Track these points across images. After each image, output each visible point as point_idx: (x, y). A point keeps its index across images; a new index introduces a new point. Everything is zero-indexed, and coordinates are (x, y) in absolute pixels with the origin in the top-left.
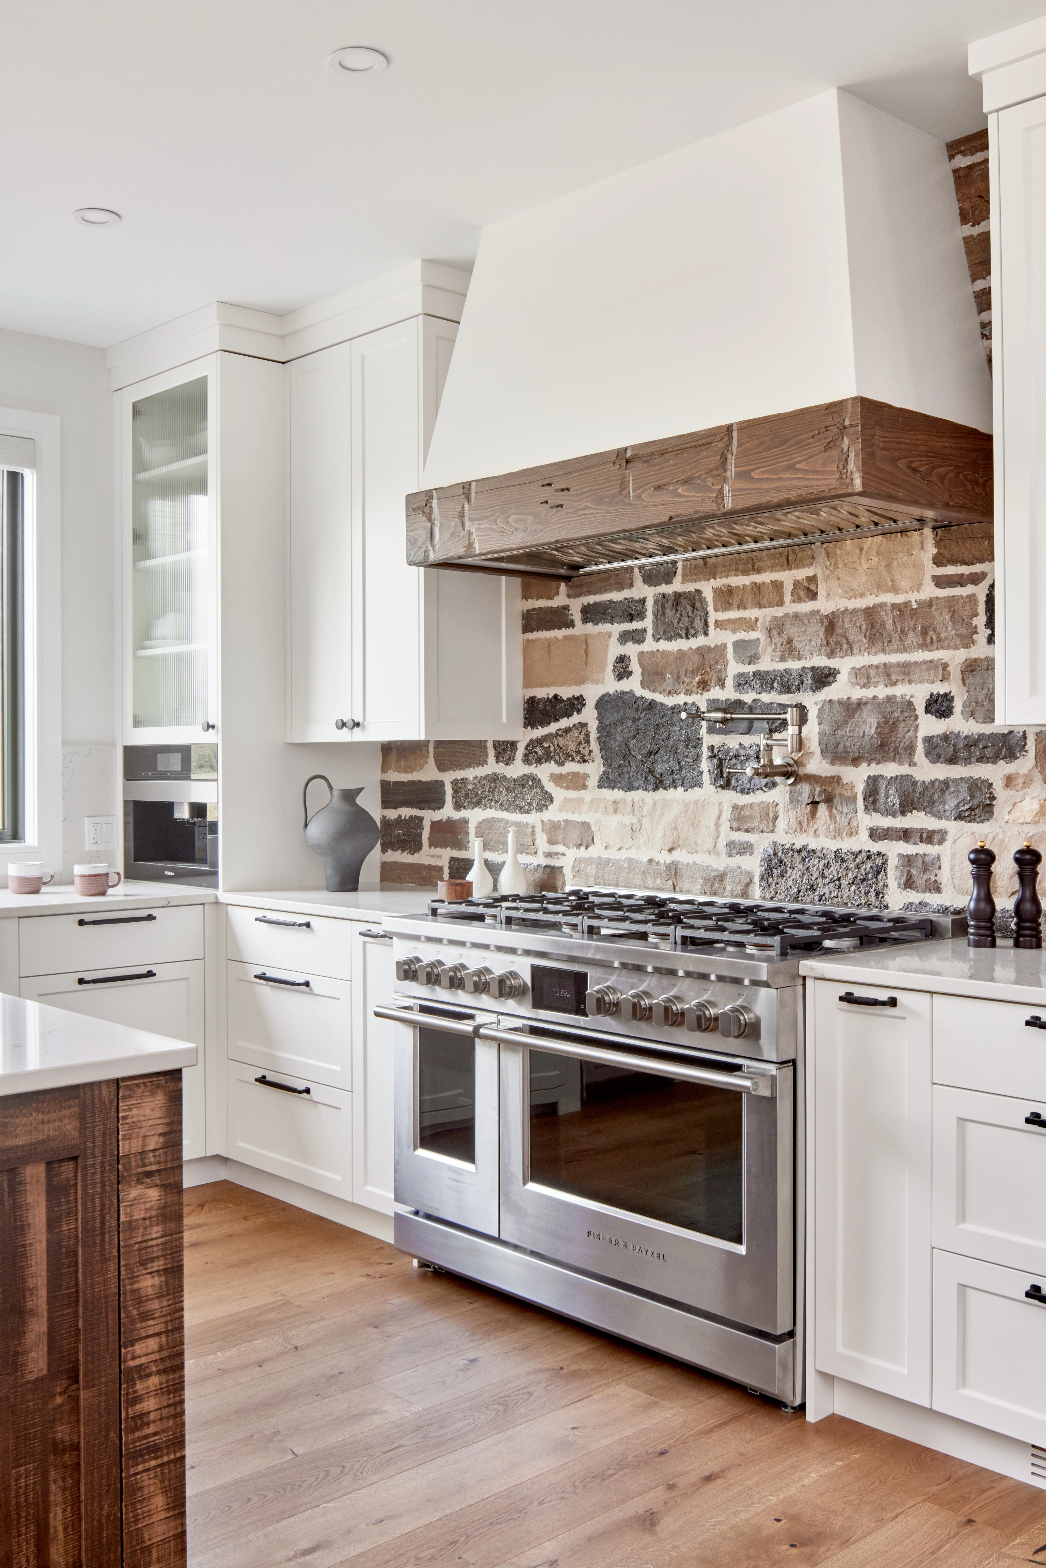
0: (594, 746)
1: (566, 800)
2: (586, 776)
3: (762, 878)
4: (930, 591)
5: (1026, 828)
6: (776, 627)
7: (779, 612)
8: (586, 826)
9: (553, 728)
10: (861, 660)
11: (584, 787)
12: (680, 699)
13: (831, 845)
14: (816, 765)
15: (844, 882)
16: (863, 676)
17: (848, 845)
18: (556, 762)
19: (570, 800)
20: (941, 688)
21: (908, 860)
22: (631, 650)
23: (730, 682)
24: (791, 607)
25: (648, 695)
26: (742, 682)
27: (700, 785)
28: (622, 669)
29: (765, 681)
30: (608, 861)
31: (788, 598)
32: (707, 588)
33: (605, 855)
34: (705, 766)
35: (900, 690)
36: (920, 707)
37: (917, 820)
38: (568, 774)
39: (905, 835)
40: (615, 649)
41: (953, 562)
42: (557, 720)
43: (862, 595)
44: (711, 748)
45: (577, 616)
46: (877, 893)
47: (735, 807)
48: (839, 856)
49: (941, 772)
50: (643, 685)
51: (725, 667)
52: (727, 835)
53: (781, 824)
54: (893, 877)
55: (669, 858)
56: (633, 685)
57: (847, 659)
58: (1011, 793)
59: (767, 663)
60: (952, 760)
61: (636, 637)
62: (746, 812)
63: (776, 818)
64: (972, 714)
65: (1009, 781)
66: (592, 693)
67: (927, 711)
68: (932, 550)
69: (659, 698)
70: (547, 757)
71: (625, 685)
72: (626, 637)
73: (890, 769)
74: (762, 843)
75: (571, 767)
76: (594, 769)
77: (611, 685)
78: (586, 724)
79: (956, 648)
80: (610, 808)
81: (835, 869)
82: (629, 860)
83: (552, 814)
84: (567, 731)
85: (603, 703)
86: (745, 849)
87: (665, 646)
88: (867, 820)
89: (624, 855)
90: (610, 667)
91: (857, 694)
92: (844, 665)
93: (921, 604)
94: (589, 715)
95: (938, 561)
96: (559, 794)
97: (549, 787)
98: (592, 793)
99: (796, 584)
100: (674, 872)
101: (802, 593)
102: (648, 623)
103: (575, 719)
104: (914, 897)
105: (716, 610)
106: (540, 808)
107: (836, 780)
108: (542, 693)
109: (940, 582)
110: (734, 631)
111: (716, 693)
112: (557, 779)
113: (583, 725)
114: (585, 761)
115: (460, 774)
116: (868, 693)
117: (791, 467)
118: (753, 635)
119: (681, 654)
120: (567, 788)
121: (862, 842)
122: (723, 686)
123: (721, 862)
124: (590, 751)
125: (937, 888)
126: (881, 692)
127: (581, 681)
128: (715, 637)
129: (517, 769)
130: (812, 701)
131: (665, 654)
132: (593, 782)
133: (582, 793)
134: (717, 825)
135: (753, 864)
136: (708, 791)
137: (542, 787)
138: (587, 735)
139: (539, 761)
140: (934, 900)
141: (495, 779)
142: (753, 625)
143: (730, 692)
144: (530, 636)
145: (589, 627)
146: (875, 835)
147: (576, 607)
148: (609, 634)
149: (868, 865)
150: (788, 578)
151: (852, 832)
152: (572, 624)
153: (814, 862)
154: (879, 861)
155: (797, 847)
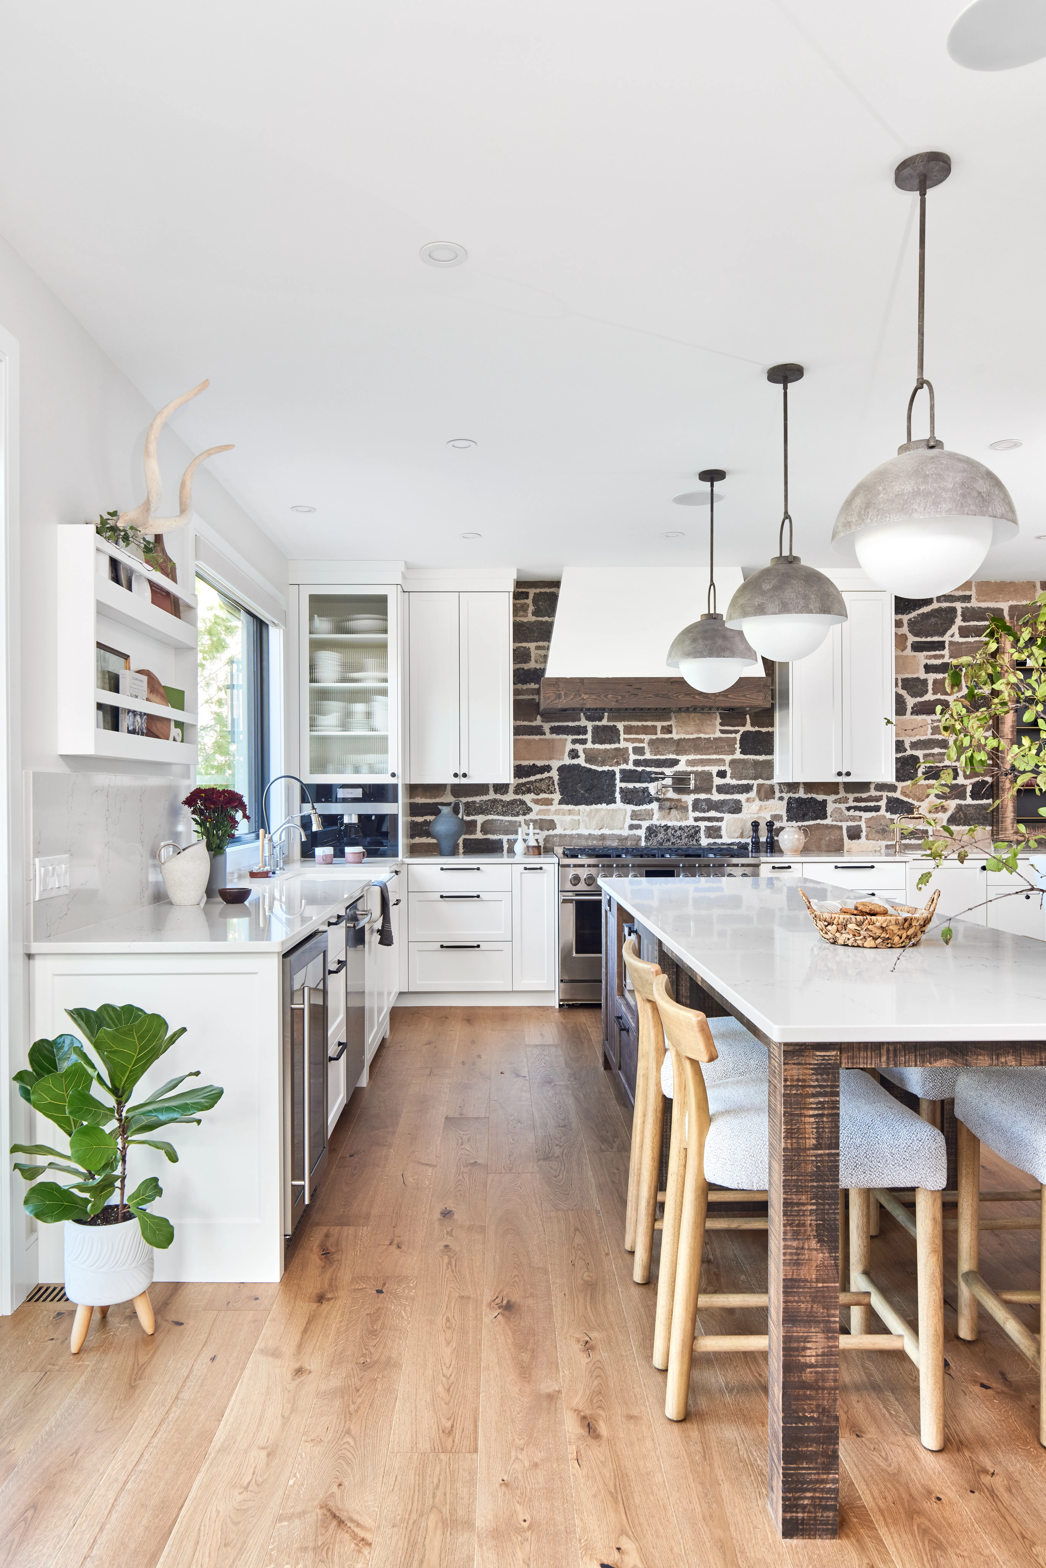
0: (557, 787)
1: (540, 810)
2: (552, 800)
3: (646, 837)
4: (718, 734)
5: (753, 815)
6: (651, 743)
7: (654, 737)
8: (552, 821)
9: (532, 778)
10: (691, 757)
11: (552, 804)
12: (606, 768)
13: (678, 824)
14: (671, 794)
15: (683, 837)
16: (692, 763)
17: (684, 823)
18: (535, 793)
19: (543, 810)
20: (722, 768)
21: (709, 828)
22: (579, 747)
23: (631, 762)
24: (660, 736)
25: (588, 766)
26: (637, 763)
27: (615, 802)
28: (574, 754)
29: (647, 763)
30: (565, 835)
31: (659, 732)
32: (620, 726)
33: (563, 833)
34: (618, 795)
35: (706, 768)
36: (714, 774)
37: (712, 814)
38: (542, 799)
39: (709, 819)
40: (569, 746)
41: (727, 725)
42: (534, 775)
43: (692, 734)
44: (621, 788)
45: (547, 731)
46: (696, 840)
47: (633, 811)
48: (680, 828)
49: (723, 797)
50: (586, 761)
51: (628, 757)
52: (629, 822)
53: (656, 816)
54: (702, 834)
55: (600, 832)
56: (581, 761)
57: (684, 756)
58: (747, 804)
59: (648, 756)
60: (727, 793)
61: (584, 742)
62: (638, 813)
63: (653, 815)
64: (734, 777)
65: (748, 800)
66: (555, 764)
67: (717, 776)
68: (719, 720)
69: (593, 767)
70: (529, 791)
71: (575, 762)
72: (574, 742)
73: (703, 796)
74: (645, 824)
75: (542, 796)
76: (557, 797)
77: (568, 761)
79: (728, 755)
80: (567, 813)
81: (678, 833)
82: (578, 834)
83: (532, 816)
84: (541, 780)
85: (561, 769)
86: (638, 827)
87: (597, 746)
88: (692, 815)
89: (574, 832)
90: (567, 753)
91: (689, 769)
92: (683, 759)
93: (715, 739)
94: (554, 774)
95: (721, 724)
96: (536, 808)
97: (530, 804)
98: (555, 806)
99: (663, 727)
100: (603, 837)
101: (665, 731)
102: (589, 736)
103: (546, 775)
104: (711, 841)
105: (624, 734)
106: (524, 814)
107: (679, 800)
108: (525, 763)
109: (722, 732)
110: (633, 743)
111: (624, 766)
112: (535, 801)
113: (551, 778)
114: (552, 793)
115: (470, 799)
116: (695, 769)
118: (641, 745)
119: (606, 751)
120: (542, 805)
121: (691, 822)
122: (627, 764)
123: (626, 832)
124: (555, 789)
125: (721, 837)
126: (700, 769)
127: (551, 759)
128: (623, 744)
129: (510, 797)
130: (668, 771)
131: (598, 750)
132: (556, 802)
133: (549, 807)
134: (625, 818)
135: (642, 833)
136: (619, 804)
137: (526, 805)
138: (553, 782)
139: (523, 793)
140: (719, 841)
141: (494, 801)
142: (642, 741)
143: (630, 766)
144: (517, 737)
145: (554, 736)
146: (696, 819)
147: (547, 727)
148: (566, 740)
149: (693, 831)
150: (659, 725)
151: (687, 819)
152: (544, 734)
153: (669, 830)
154: (697, 829)
155: (662, 825)
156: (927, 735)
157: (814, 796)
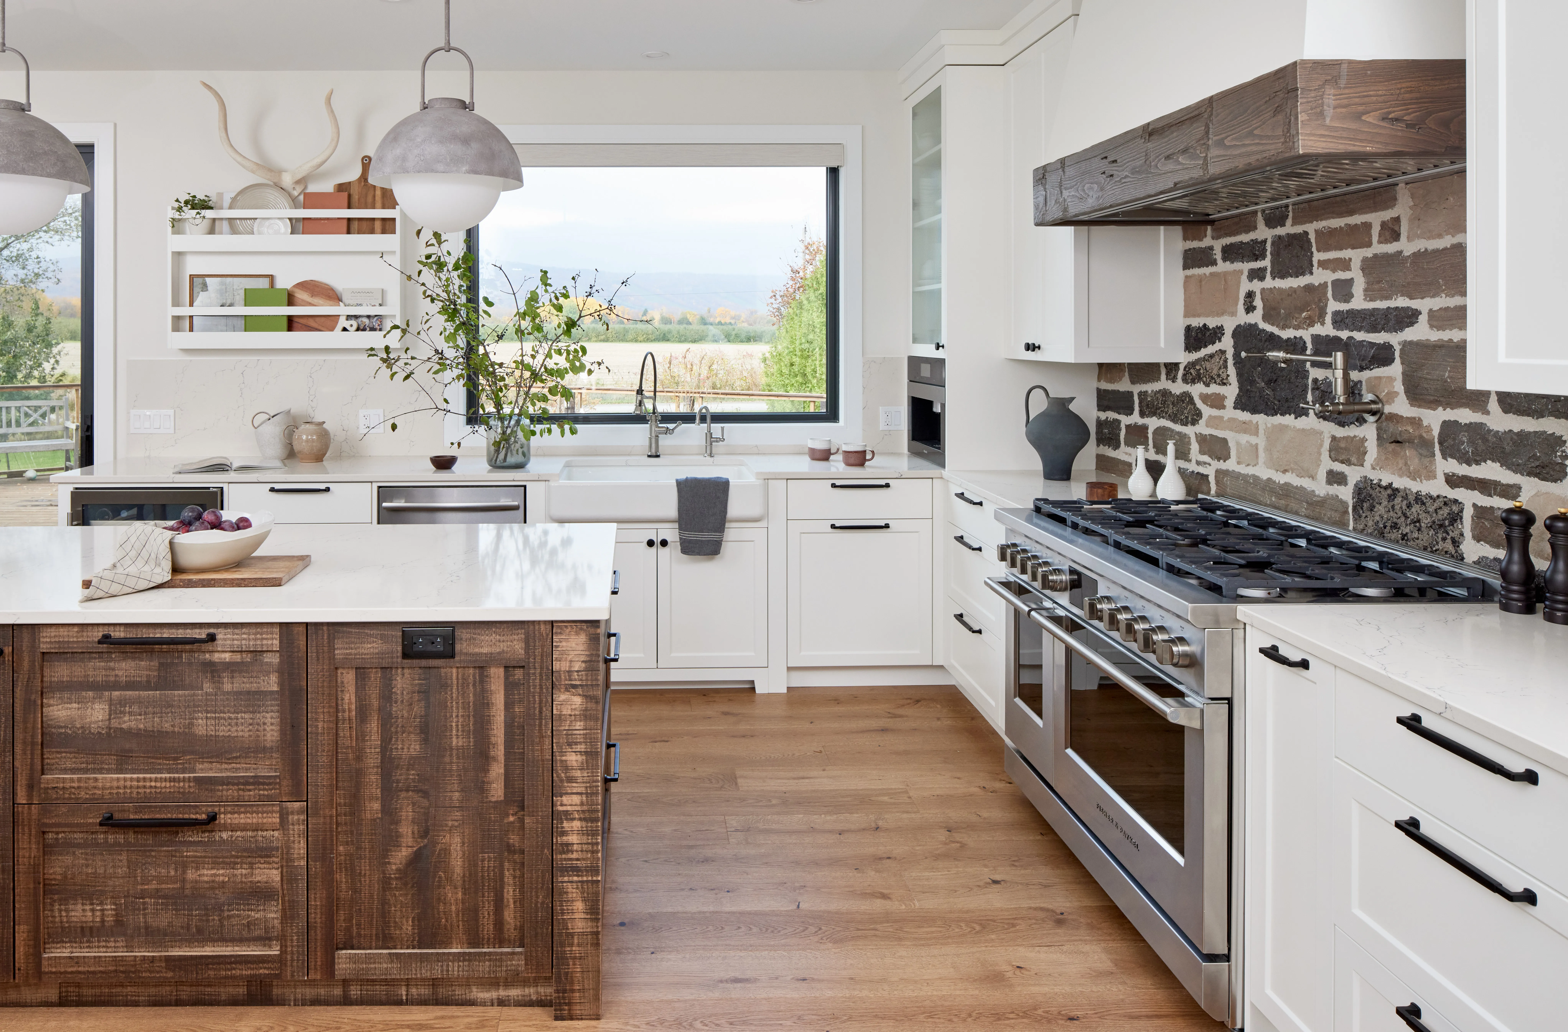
0: (1231, 370)
1: (1211, 417)
2: (1225, 397)
3: (1354, 509)
7: (1368, 252)
8: (1225, 441)
9: (1203, 353)
10: (1436, 302)
11: (1223, 407)
12: (1290, 332)
13: (1413, 486)
14: (1399, 405)
16: (1440, 320)
17: (1427, 488)
18: (1204, 383)
19: (1214, 417)
21: (1477, 511)
22: (1257, 286)
23: (1329, 319)
24: (1378, 248)
25: (1269, 328)
26: (1339, 320)
27: (1306, 413)
28: (1250, 303)
29: (1357, 319)
30: (1239, 473)
31: (1375, 238)
32: (1311, 230)
33: (1237, 468)
34: (1310, 397)
37: (1490, 471)
38: (1212, 394)
39: (1482, 486)
40: (1245, 286)
42: (1206, 346)
43: (1440, 236)
44: (1315, 381)
45: (1219, 256)
46: (1453, 540)
47: (1333, 438)
48: (1419, 499)
49: (1513, 423)
50: (1264, 318)
51: (1326, 305)
52: (1327, 463)
53: (1372, 458)
54: (1466, 525)
56: (1256, 318)
57: (1426, 300)
59: (1360, 302)
60: (1524, 413)
61: (1257, 275)
62: (1343, 445)
63: (1365, 453)
66: (1229, 324)
69: (1276, 330)
70: (1199, 378)
71: (1251, 318)
72: (1253, 274)
73: (1465, 415)
74: (1354, 475)
75: (1214, 388)
76: (1231, 391)
77: (1243, 318)
78: (1225, 351)
80: (1243, 427)
81: (1412, 510)
82: (1254, 476)
83: (1202, 427)
84: (1211, 356)
85: (1236, 334)
86: (1341, 479)
87: (1280, 283)
88: (1443, 465)
89: (1250, 470)
90: (1241, 302)
91: (1434, 336)
92: (1424, 306)
94: (1228, 344)
96: (1207, 411)
97: (1199, 404)
98: (1230, 412)
99: (1382, 225)
101: (1387, 233)
102: (1267, 262)
103: (1217, 346)
104: (1485, 550)
105: (1319, 251)
106: (1194, 422)
107: (1417, 421)
108: (1195, 322)
110: (1333, 270)
111: (1318, 329)
112: (1205, 398)
113: (1223, 352)
114: (1224, 384)
115: (1144, 388)
117: (1251, 134)
118: (1347, 275)
119: (1292, 291)
120: (1212, 406)
121: (1437, 487)
122: (1323, 322)
123: (1322, 489)
124: (1228, 376)
127: (1224, 312)
128: (1318, 276)
129: (1179, 387)
130: (1397, 342)
131: (1280, 290)
132: (1230, 402)
133: (1222, 412)
134: (1320, 453)
135: (1346, 494)
136: (1311, 419)
137: (1196, 404)
138: (1226, 361)
139: (1193, 382)
141: (1165, 393)
142: (1348, 265)
143: (1329, 328)
144: (1190, 272)
145: (1227, 266)
146: (1453, 481)
147: (1218, 248)
148: (1241, 272)
149: (1445, 511)
150: (1374, 219)
151: (1431, 476)
152: (1214, 263)
153: (1398, 500)
154: (1455, 508)
155: (1384, 483)
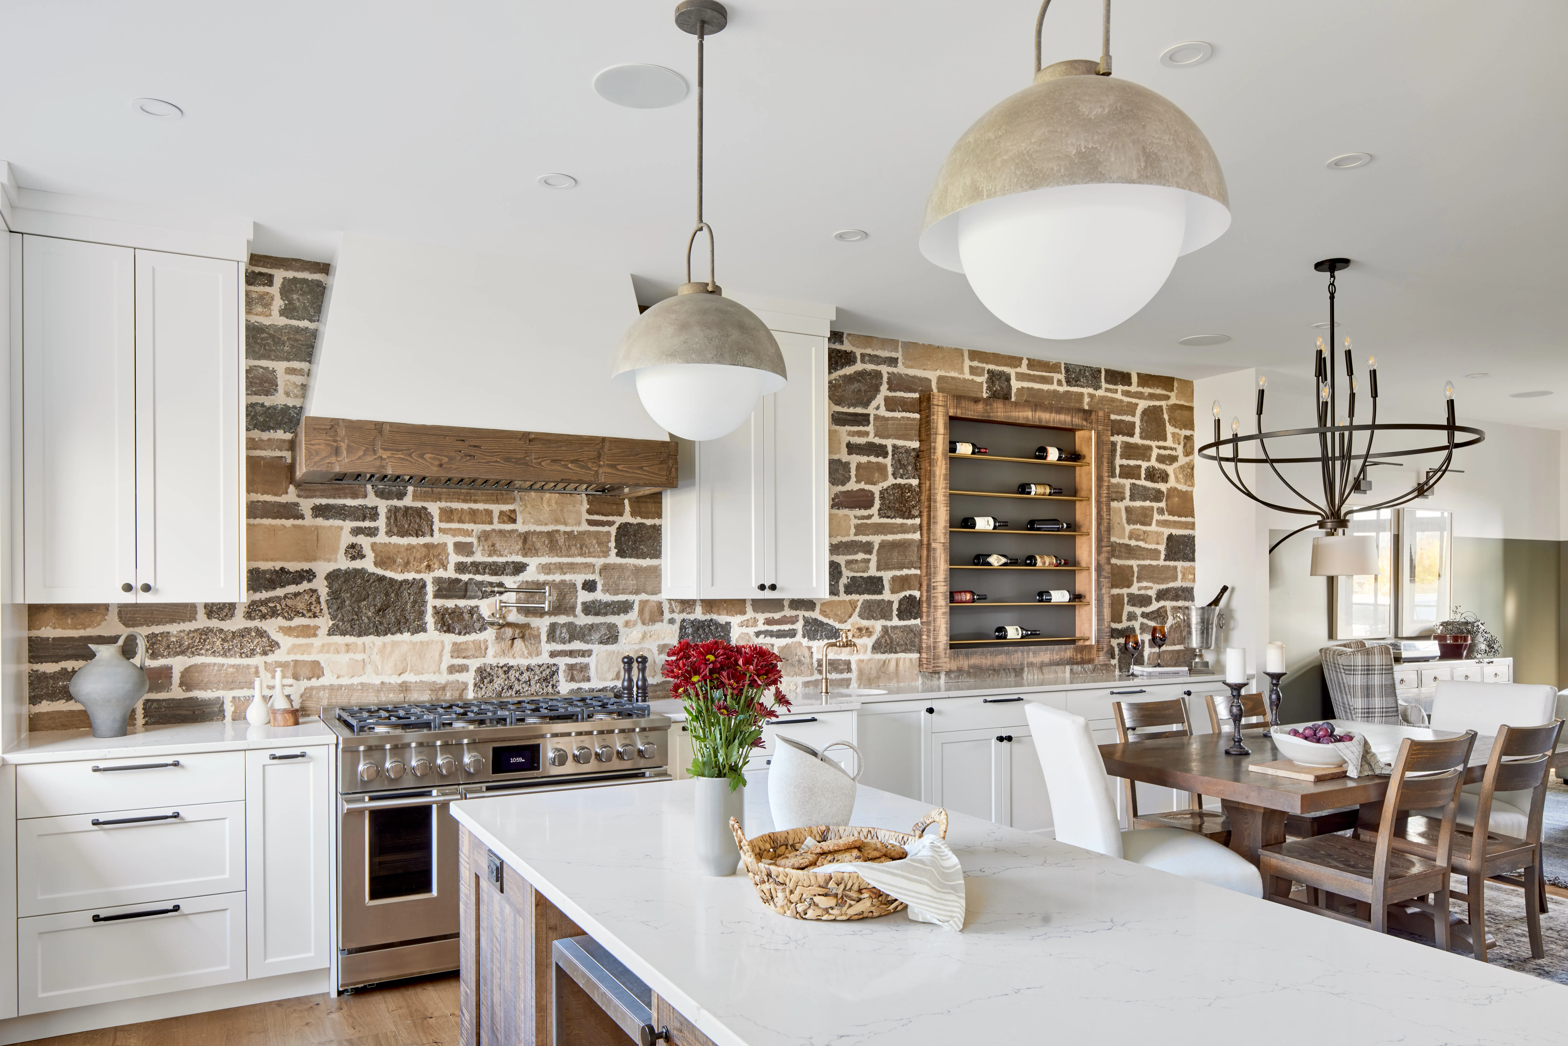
0: (324, 605)
1: (294, 646)
2: (317, 628)
3: (475, 685)
4: (585, 527)
5: (634, 646)
6: (484, 536)
7: (488, 528)
8: (317, 663)
9: (280, 592)
10: (545, 560)
11: (315, 635)
12: (410, 576)
13: (524, 662)
14: (514, 617)
15: (533, 682)
16: (546, 569)
17: (534, 661)
18: (285, 617)
19: (300, 645)
20: (591, 577)
21: (571, 667)
22: (364, 541)
23: (451, 567)
24: (497, 526)
25: (380, 572)
26: (461, 568)
27: (424, 630)
28: (355, 552)
29: (477, 568)
30: (340, 687)
31: (496, 520)
32: (434, 508)
33: (336, 682)
34: (430, 619)
35: (568, 577)
36: (579, 586)
37: (577, 645)
38: (298, 627)
39: (571, 654)
40: (347, 539)
41: (598, 514)
42: (283, 586)
43: (546, 524)
44: (435, 608)
45: (308, 513)
46: (553, 686)
47: (455, 644)
48: (529, 669)
49: (591, 620)
50: (376, 564)
51: (447, 558)
52: (447, 661)
53: (491, 652)
54: (561, 676)
55: (399, 680)
56: (368, 564)
57: (534, 558)
58: (626, 629)
59: (479, 557)
60: (597, 614)
61: (372, 532)
62: (463, 647)
63: (486, 649)
64: (608, 591)
65: (627, 624)
66: (322, 568)
67: (583, 588)
68: (586, 506)
69: (389, 574)
70: (274, 613)
71: (358, 564)
72: (356, 531)
73: (562, 619)
74: (474, 664)
75: (298, 621)
76: (324, 622)
77: (344, 564)
78: (317, 590)
79: (599, 557)
80: (343, 649)
81: (525, 676)
82: (362, 684)
83: (278, 656)
84: (297, 595)
85: (334, 576)
86: (463, 669)
87: (395, 540)
88: (547, 647)
89: (356, 681)
90: (342, 551)
91: (542, 578)
92: (533, 562)
93: (580, 533)
94: (321, 585)
95: (589, 512)
96: (287, 641)
97: (276, 636)
98: (322, 638)
99: (502, 513)
100: (405, 688)
101: (506, 519)
102: (381, 523)
103: (305, 586)
104: (574, 686)
105: (440, 521)
106: (265, 653)
107: (527, 626)
108: (264, 566)
109: (591, 523)
110: (454, 536)
111: (440, 573)
112: (285, 630)
113: (314, 591)
114: (315, 616)
115: (157, 629)
116: (550, 578)
118: (468, 540)
119: (411, 547)
120: (297, 637)
121: (544, 659)
122: (446, 569)
123: (443, 678)
124: (321, 610)
125: (588, 680)
126: (557, 577)
127: (315, 559)
128: (437, 538)
129: (237, 624)
130: (511, 581)
131: (397, 545)
132: (323, 631)
133: (311, 640)
134: (441, 655)
135: (469, 678)
136: (431, 634)
137: (269, 637)
138: (318, 598)
139: (263, 617)
140: (585, 686)
141: (206, 632)
142: (468, 533)
143: (450, 573)
144: (252, 521)
145: (320, 521)
146: (553, 654)
147: (306, 505)
148: (341, 528)
149: (548, 671)
150: (496, 509)
151: (538, 654)
152: (302, 517)
153: (512, 672)
154: (554, 669)
155: (501, 665)
156: (849, 535)
157: (715, 617)
